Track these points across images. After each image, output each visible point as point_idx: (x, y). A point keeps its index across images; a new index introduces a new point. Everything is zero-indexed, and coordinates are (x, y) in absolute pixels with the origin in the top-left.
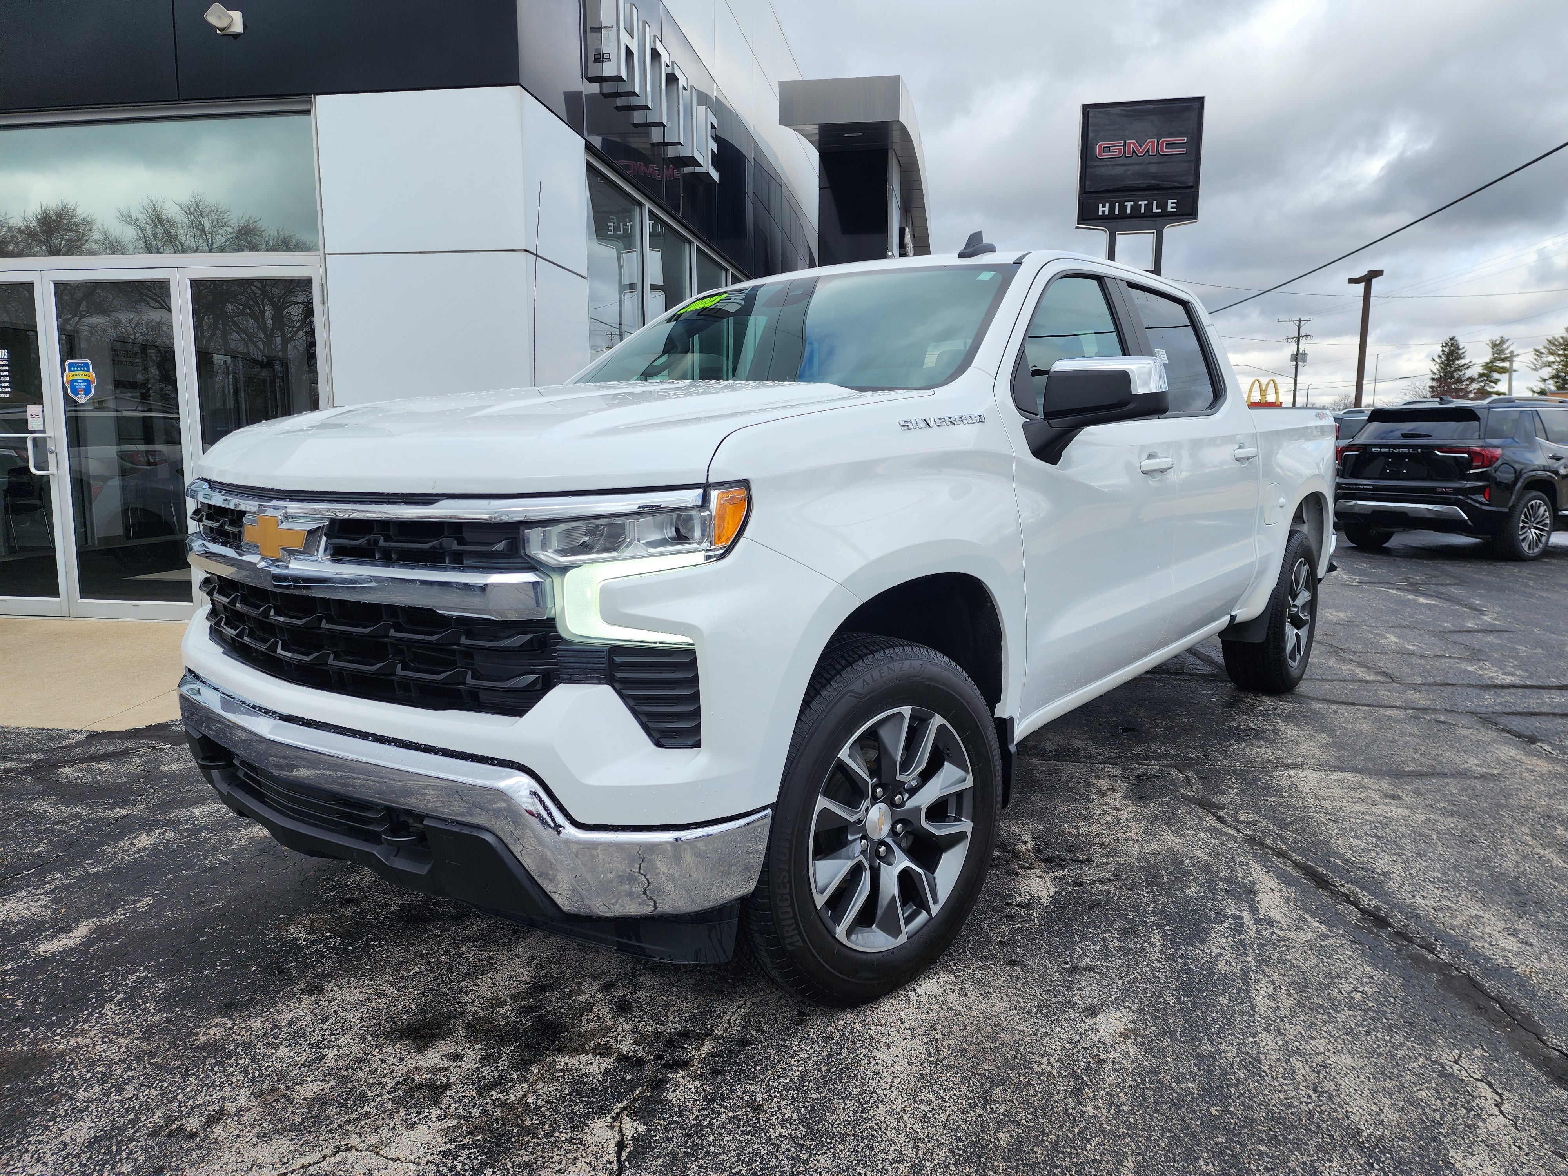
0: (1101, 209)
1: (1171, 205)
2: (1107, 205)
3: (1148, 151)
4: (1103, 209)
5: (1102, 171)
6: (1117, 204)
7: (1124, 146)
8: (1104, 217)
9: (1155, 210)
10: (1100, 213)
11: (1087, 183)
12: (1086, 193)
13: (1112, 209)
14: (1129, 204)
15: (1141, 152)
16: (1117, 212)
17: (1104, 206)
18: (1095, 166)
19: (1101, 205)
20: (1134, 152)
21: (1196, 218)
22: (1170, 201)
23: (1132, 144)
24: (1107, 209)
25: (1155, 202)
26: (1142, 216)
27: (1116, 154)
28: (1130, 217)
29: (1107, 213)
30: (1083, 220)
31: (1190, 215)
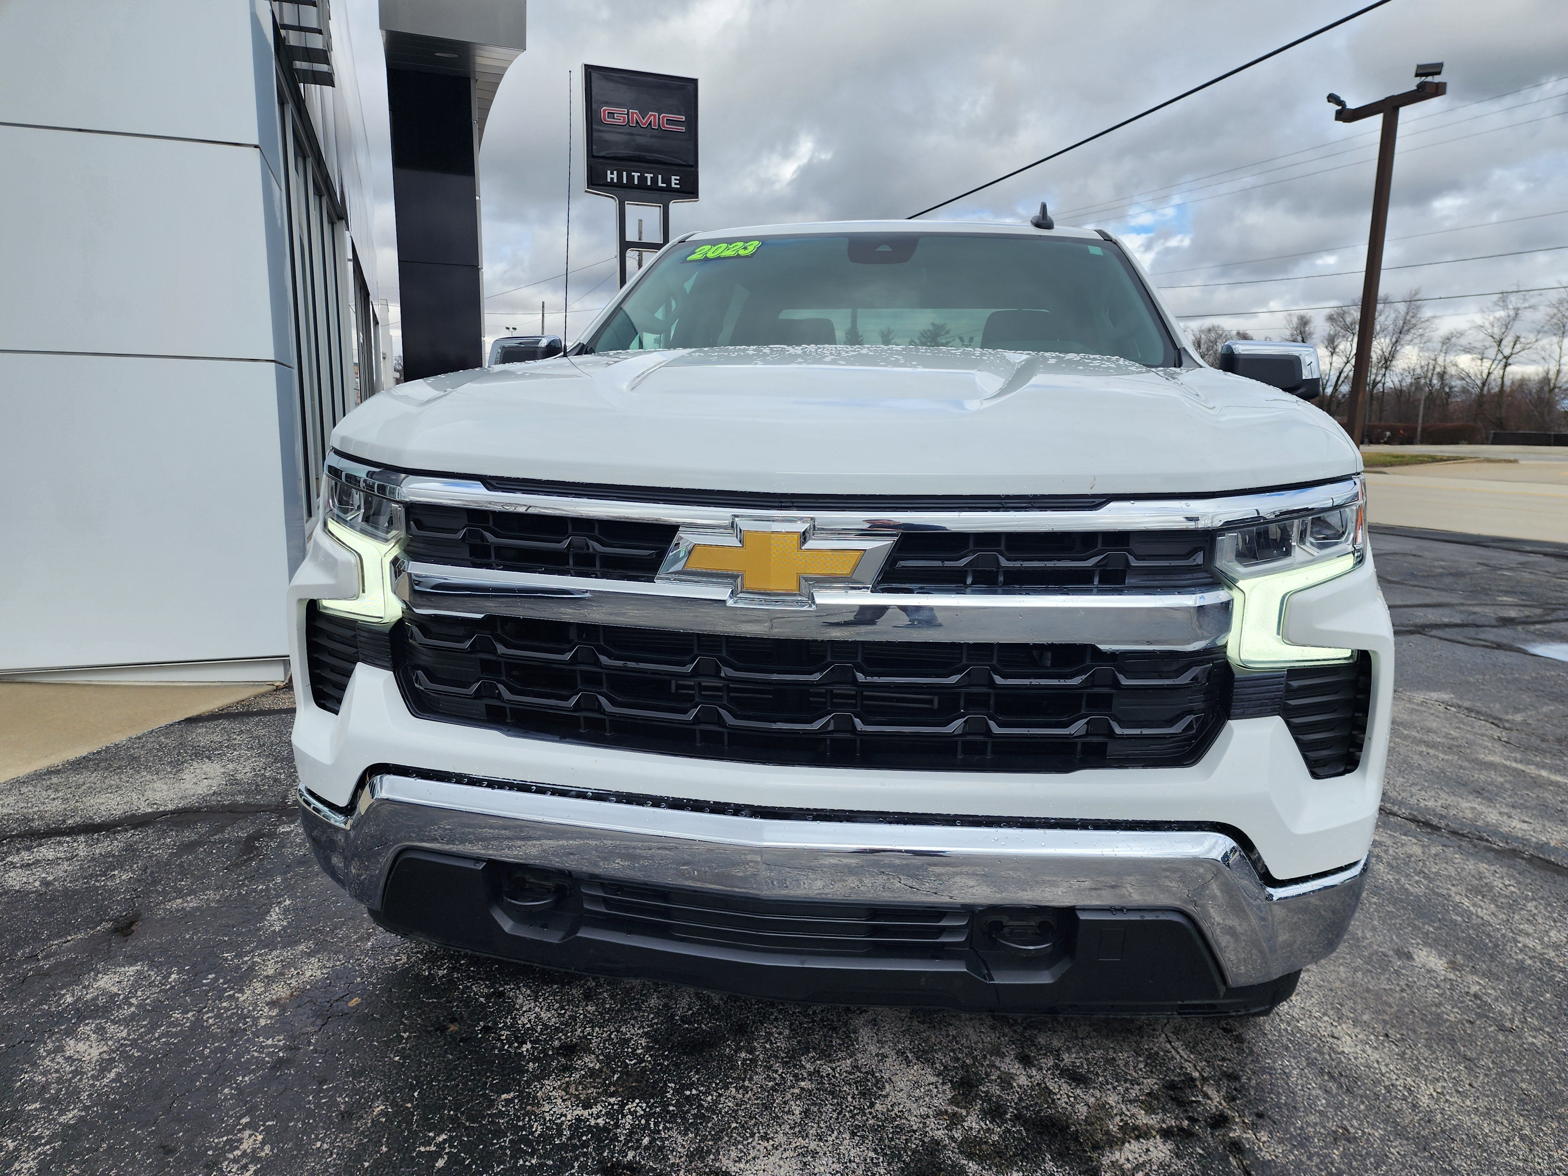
0: (609, 176)
1: (674, 181)
2: (615, 172)
3: (650, 124)
4: (612, 176)
5: (608, 137)
6: (625, 173)
7: (628, 114)
8: (612, 184)
9: (660, 184)
10: (609, 180)
11: (594, 147)
12: (593, 157)
13: (620, 177)
14: (636, 175)
15: (644, 124)
16: (625, 181)
17: (612, 173)
18: (602, 131)
19: (609, 172)
20: (637, 122)
21: (697, 197)
22: (673, 178)
23: (635, 114)
24: (615, 176)
25: (660, 176)
26: (649, 188)
27: (620, 122)
28: (637, 187)
29: (615, 181)
30: (593, 185)
31: (692, 193)
